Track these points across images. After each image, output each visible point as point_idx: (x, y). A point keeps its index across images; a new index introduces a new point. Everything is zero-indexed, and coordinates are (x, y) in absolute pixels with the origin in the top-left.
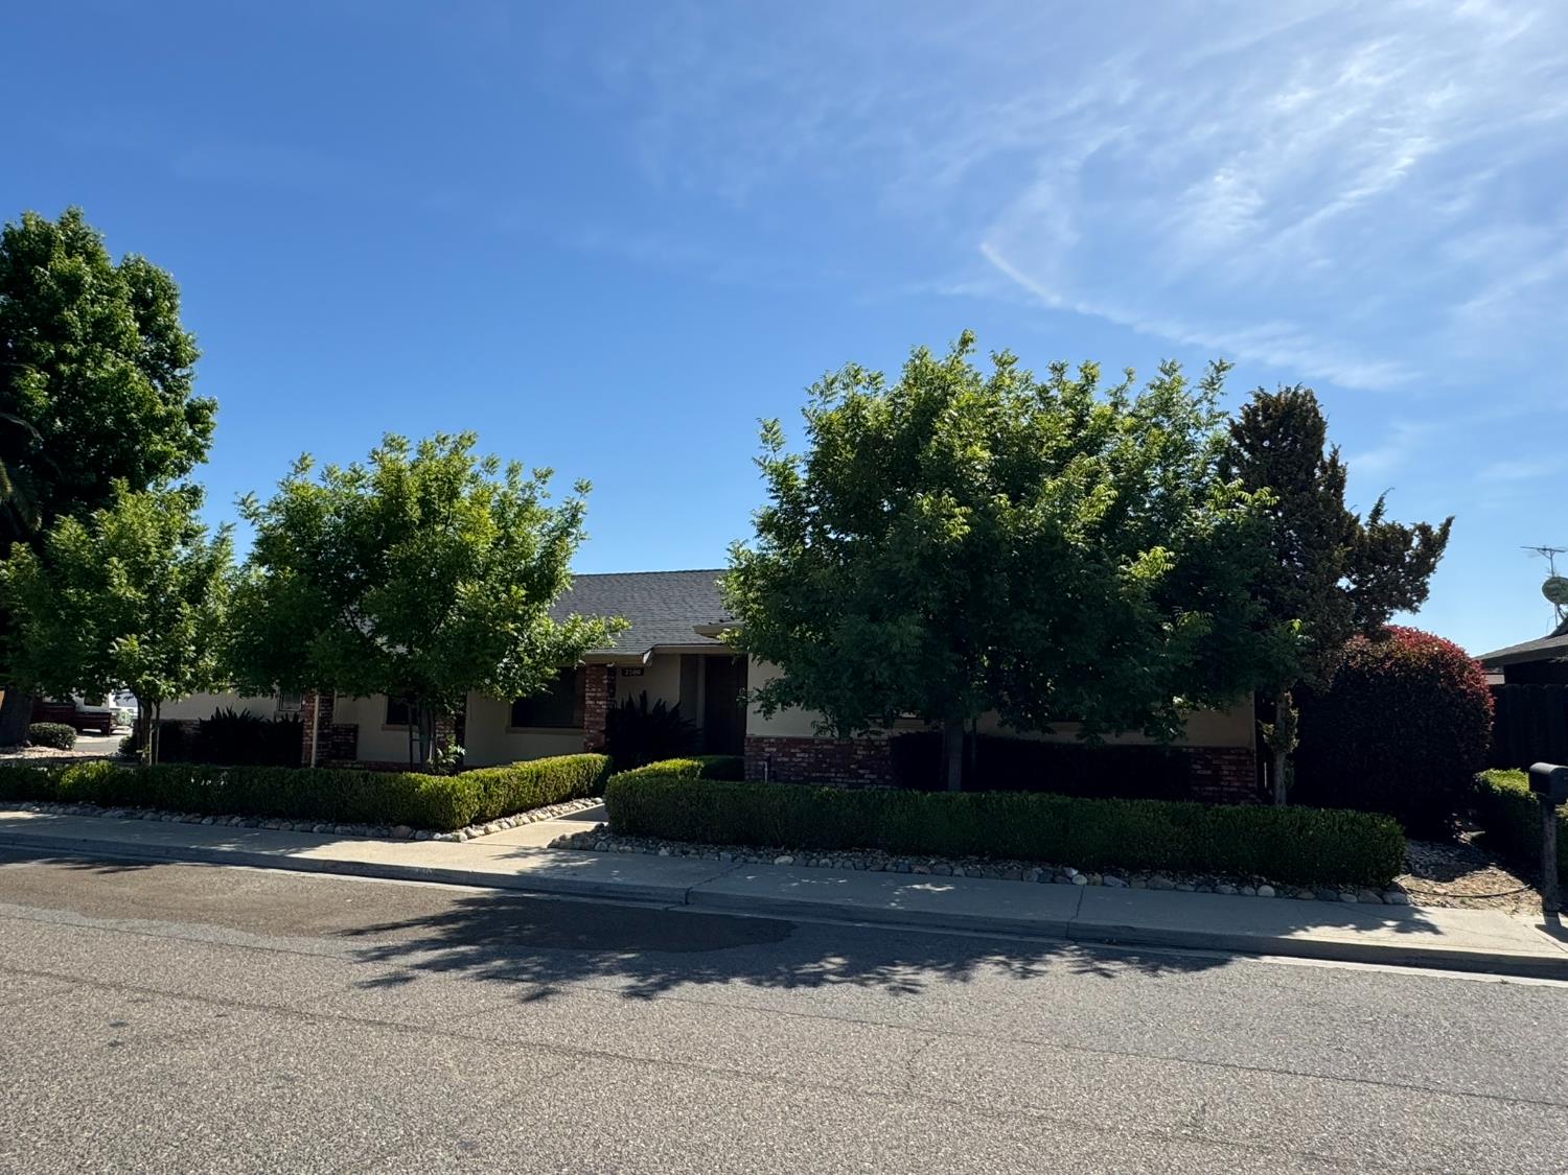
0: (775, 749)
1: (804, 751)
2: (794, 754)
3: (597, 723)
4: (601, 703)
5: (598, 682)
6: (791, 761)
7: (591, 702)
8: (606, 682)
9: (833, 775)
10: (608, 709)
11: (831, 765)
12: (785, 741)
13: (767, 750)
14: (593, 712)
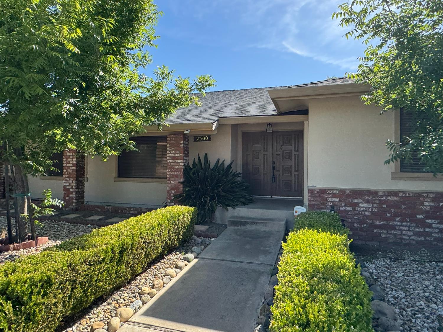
0: (337, 200)
1: (367, 202)
2: (357, 205)
3: (177, 176)
4: (179, 161)
5: (176, 146)
6: (354, 210)
7: (171, 161)
8: (182, 145)
9: (398, 223)
10: (184, 165)
11: (395, 215)
12: (348, 192)
13: (330, 200)
14: (172, 168)
